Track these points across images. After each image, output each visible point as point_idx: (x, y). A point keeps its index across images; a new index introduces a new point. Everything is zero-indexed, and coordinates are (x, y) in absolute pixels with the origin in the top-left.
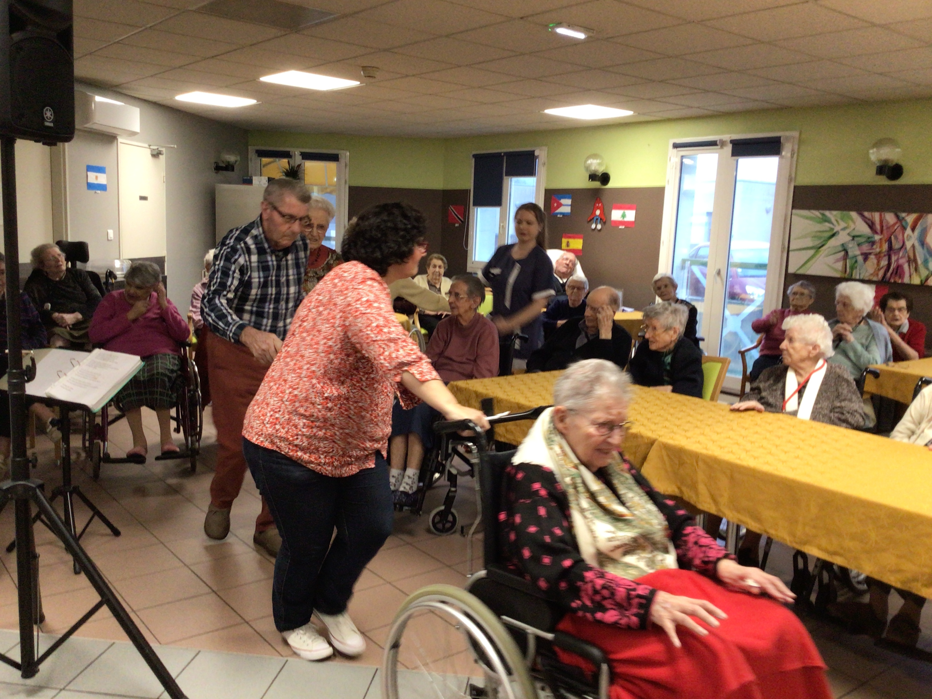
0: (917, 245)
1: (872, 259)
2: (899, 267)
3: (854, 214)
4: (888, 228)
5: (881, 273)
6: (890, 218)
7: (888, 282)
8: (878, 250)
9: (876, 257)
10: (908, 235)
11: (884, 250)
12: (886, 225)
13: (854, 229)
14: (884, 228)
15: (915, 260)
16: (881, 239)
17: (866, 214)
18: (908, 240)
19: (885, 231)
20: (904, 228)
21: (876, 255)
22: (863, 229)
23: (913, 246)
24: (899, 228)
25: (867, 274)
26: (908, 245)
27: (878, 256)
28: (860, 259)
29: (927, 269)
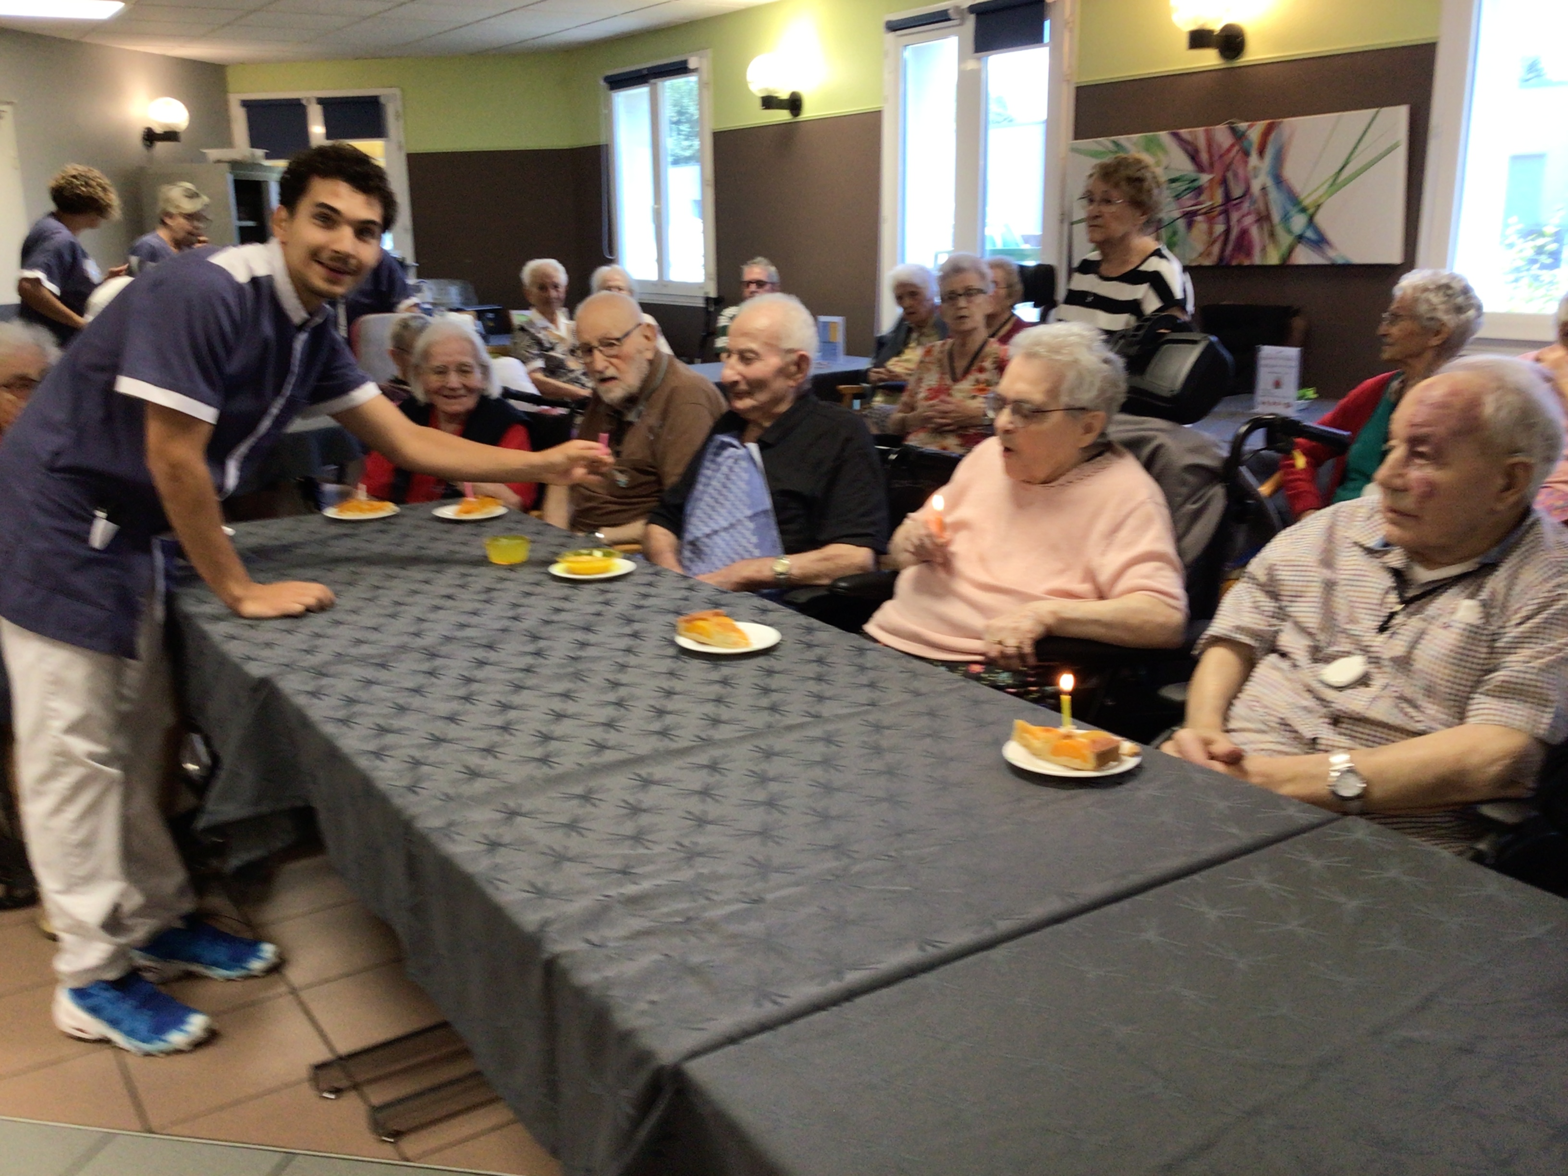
0: (1270, 183)
1: (1201, 223)
2: (1244, 233)
3: (1164, 136)
4: (1221, 156)
5: (1216, 249)
6: (1222, 134)
7: (1229, 267)
8: (1208, 204)
9: (1206, 220)
10: (1253, 167)
11: (1218, 203)
12: (1218, 152)
13: (1167, 167)
14: (1215, 158)
15: (1269, 217)
16: (1211, 180)
17: (1184, 132)
18: (1254, 177)
19: (1217, 165)
20: (1246, 154)
21: (1205, 214)
22: (1182, 164)
23: (1264, 189)
24: (1239, 154)
25: (1195, 255)
26: (1256, 186)
27: (1209, 216)
28: (1181, 224)
29: (1289, 231)
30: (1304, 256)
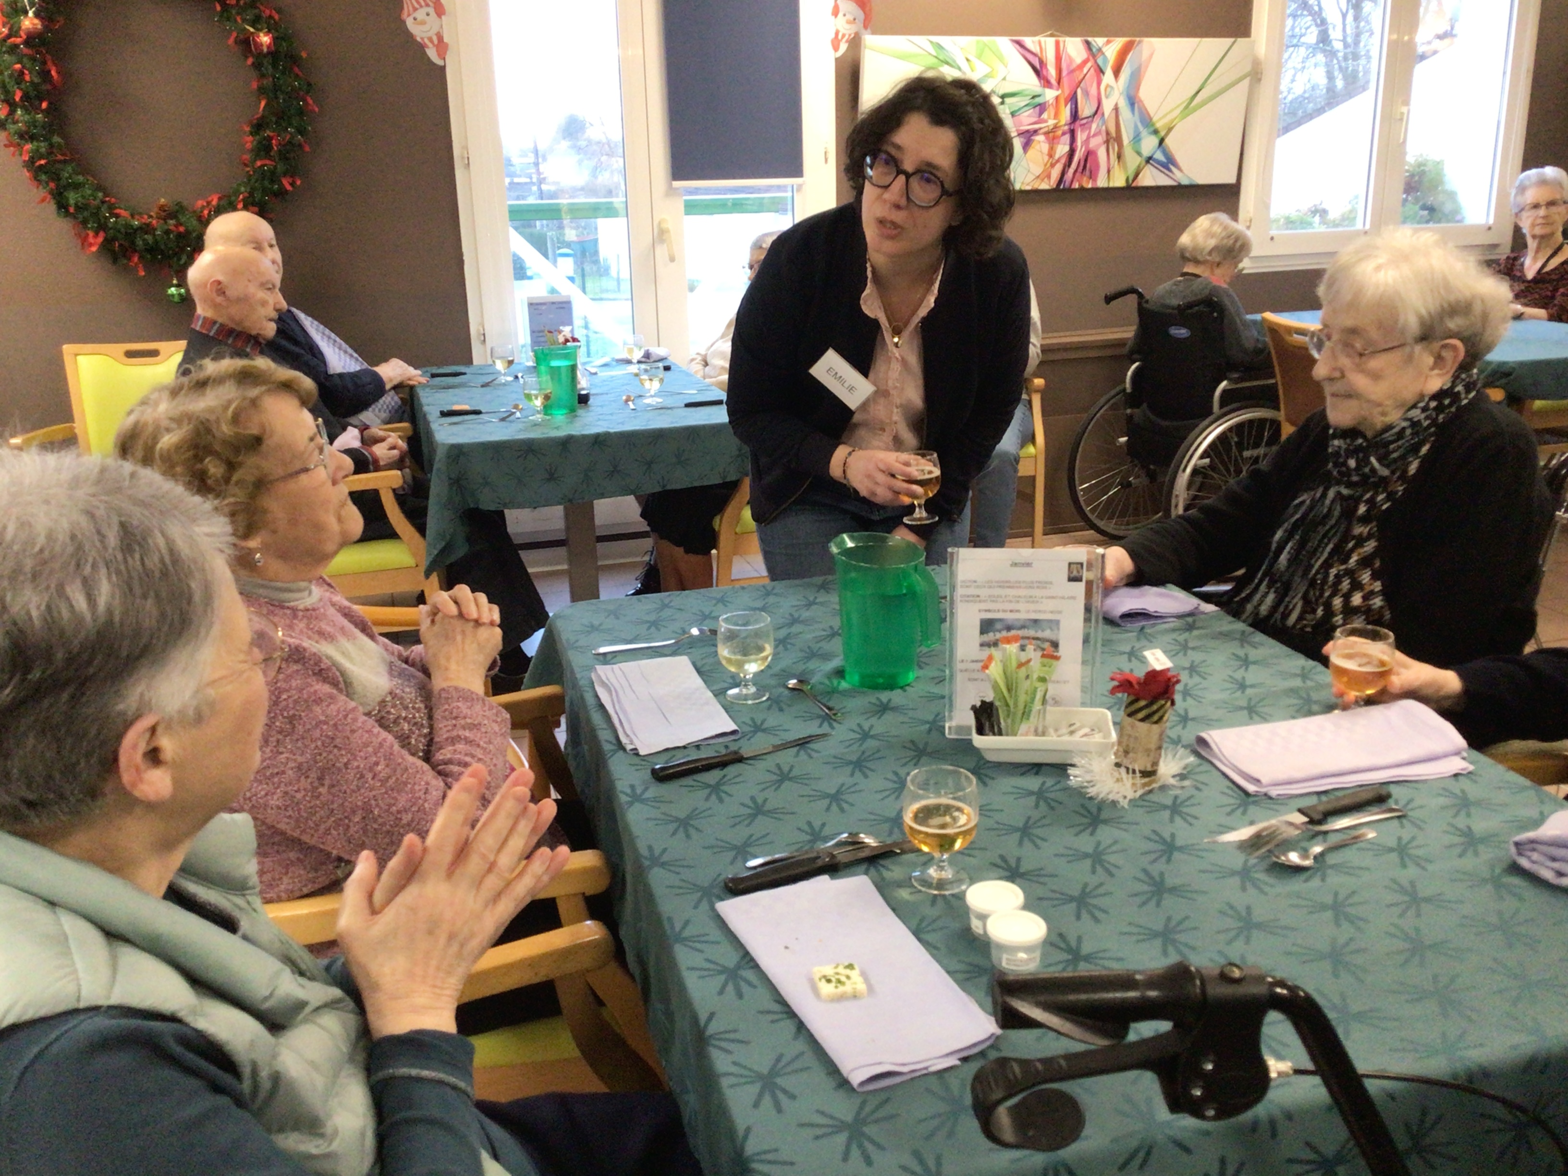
0: (1123, 105)
1: (1040, 142)
2: (1090, 155)
3: (1004, 44)
4: (1071, 72)
5: (1056, 173)
6: (1074, 48)
7: (1070, 190)
8: (1051, 122)
9: (1047, 138)
10: (1108, 86)
11: (1063, 122)
12: (1068, 66)
13: (1004, 79)
14: (1064, 73)
15: (1119, 139)
16: (1057, 98)
17: (1030, 42)
18: (1107, 97)
19: (1065, 80)
20: (1100, 71)
21: (1046, 134)
22: (1025, 76)
23: (1116, 109)
24: (1092, 70)
25: (1031, 177)
26: (1108, 107)
27: (1052, 136)
29: (1139, 154)
30: (1151, 178)
